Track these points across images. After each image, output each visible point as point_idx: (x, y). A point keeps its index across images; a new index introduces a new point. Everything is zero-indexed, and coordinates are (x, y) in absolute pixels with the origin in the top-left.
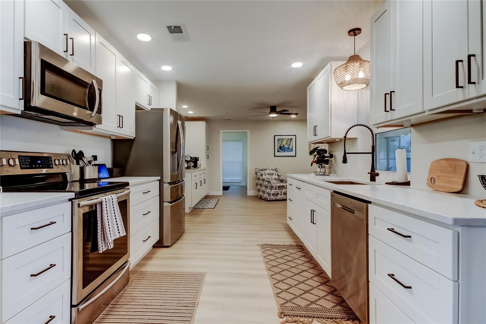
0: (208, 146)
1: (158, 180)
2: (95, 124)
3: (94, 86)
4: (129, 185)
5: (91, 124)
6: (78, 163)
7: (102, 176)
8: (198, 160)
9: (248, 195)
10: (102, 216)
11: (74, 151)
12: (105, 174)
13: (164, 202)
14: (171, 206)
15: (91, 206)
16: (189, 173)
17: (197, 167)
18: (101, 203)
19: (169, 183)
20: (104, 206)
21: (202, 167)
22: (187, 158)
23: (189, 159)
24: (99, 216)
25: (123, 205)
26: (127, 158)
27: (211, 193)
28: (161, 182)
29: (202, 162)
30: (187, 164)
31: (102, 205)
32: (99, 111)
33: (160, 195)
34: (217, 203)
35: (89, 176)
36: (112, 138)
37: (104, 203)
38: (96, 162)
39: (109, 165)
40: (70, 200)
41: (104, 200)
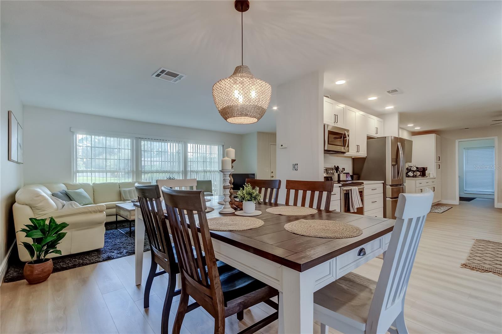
0: (439, 157)
1: (382, 183)
2: (346, 152)
3: (346, 135)
4: (363, 184)
5: (344, 153)
6: (337, 172)
7: (347, 179)
8: (427, 170)
9: (496, 207)
10: (351, 196)
11: (335, 166)
12: (350, 179)
13: (386, 197)
14: (392, 201)
15: (347, 191)
16: (414, 181)
17: (425, 176)
18: (351, 190)
19: (390, 185)
20: (352, 191)
21: (431, 176)
22: (413, 168)
23: (415, 169)
24: (350, 195)
25: (361, 193)
26: (361, 169)
27: (444, 202)
28: (384, 185)
29: (431, 171)
30: (413, 173)
31: (351, 191)
32: (348, 146)
33: (384, 193)
34: (447, 210)
35: (342, 179)
36: (352, 157)
37: (352, 190)
38: (344, 172)
39: (351, 174)
40: (340, 187)
41: (352, 189)
